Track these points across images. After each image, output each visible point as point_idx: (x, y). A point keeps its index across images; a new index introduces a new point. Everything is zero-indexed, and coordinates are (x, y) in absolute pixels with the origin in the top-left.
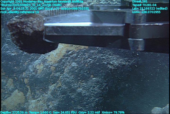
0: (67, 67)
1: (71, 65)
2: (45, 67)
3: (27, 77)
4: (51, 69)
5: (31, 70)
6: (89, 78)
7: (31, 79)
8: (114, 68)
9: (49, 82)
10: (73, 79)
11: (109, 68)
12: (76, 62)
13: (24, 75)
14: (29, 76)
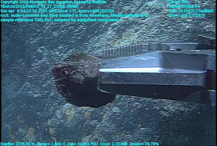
0: (107, 113)
1: (111, 110)
2: (77, 113)
3: (54, 125)
4: (85, 115)
5: (59, 117)
6: (136, 128)
7: (58, 128)
8: (168, 115)
9: (83, 132)
10: (114, 130)
11: (162, 115)
12: (118, 106)
13: (49, 122)
14: (55, 124)
